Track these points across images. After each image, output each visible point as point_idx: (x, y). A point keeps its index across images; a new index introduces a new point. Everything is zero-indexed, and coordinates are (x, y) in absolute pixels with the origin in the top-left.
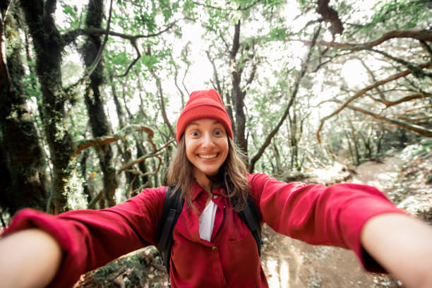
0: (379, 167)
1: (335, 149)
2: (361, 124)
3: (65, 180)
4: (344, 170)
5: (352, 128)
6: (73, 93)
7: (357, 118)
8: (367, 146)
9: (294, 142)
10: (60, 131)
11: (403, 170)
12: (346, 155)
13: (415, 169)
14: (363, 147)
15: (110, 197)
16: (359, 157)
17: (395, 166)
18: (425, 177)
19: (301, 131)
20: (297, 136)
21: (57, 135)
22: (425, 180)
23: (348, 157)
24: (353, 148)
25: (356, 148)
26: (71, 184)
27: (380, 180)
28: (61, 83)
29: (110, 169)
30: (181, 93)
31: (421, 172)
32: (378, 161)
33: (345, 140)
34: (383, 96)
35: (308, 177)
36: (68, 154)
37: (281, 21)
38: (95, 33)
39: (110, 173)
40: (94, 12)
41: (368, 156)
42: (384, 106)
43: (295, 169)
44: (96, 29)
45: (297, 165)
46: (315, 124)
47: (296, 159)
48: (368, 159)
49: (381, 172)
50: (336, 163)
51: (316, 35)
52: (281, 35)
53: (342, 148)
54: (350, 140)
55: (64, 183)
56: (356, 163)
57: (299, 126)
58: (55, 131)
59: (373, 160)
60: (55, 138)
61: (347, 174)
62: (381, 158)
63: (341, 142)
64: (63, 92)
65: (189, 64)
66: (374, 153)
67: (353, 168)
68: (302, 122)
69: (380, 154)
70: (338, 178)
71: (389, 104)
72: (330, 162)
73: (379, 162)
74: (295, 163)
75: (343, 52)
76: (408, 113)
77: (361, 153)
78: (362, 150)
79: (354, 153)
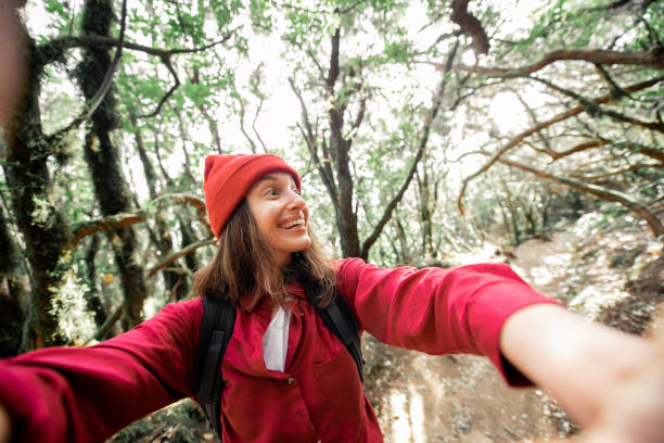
0: (546, 247)
1: (485, 223)
2: (519, 185)
3: (53, 289)
4: (498, 253)
5: (508, 192)
6: (61, 143)
7: (514, 177)
8: (529, 217)
9: (425, 215)
10: (40, 207)
11: (579, 249)
12: (501, 232)
13: (594, 248)
14: (523, 219)
15: (135, 314)
16: (518, 233)
17: (568, 245)
18: (607, 258)
19: (436, 197)
20: (430, 205)
21: (35, 214)
22: (608, 263)
23: (503, 235)
24: (510, 221)
25: (514, 221)
26: (64, 295)
27: (548, 266)
28: (39, 127)
29: (133, 268)
30: (252, 143)
31: (601, 252)
32: (544, 238)
33: (498, 210)
34: (547, 145)
36: (56, 245)
37: (400, 32)
38: (99, 43)
39: (133, 275)
40: (97, 9)
41: (531, 231)
42: (550, 159)
43: (428, 255)
44: (100, 38)
45: (431, 249)
46: (456, 188)
47: (430, 241)
48: (530, 236)
49: (549, 254)
50: (486, 243)
51: (452, 55)
52: (400, 53)
53: (494, 222)
54: (506, 209)
55: (52, 293)
56: (515, 242)
57: (432, 191)
58: (32, 207)
59: (537, 237)
60: (31, 219)
61: (502, 259)
62: (548, 234)
63: (493, 212)
64: (43, 142)
65: (262, 97)
66: (539, 227)
67: (511, 249)
68: (436, 184)
69: (547, 228)
71: (557, 156)
72: (479, 242)
73: (546, 239)
74: (428, 246)
75: (490, 81)
76: (582, 169)
77: (521, 228)
78: (522, 223)
79: (511, 228)
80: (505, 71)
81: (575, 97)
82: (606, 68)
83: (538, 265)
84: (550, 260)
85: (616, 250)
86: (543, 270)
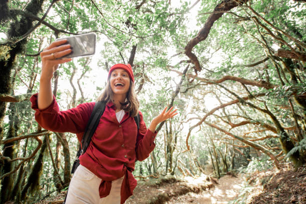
0: (233, 179)
1: (201, 164)
2: (219, 142)
4: (208, 180)
5: (213, 145)
8: (225, 162)
9: (169, 149)
11: (248, 179)
12: (211, 170)
13: (255, 177)
14: (222, 163)
16: (219, 171)
18: (260, 181)
19: (176, 142)
20: (172, 144)
22: (260, 183)
23: (212, 172)
24: (215, 164)
25: (217, 163)
27: (234, 189)
31: (258, 178)
32: (233, 175)
33: (209, 157)
34: (229, 120)
35: (179, 181)
37: (164, 54)
41: (226, 170)
43: (169, 174)
45: (170, 171)
47: (171, 167)
48: (226, 173)
49: (235, 184)
50: (202, 174)
51: (186, 70)
53: (208, 164)
54: (213, 157)
56: (218, 176)
57: (174, 137)
59: (229, 174)
61: (210, 183)
62: (235, 174)
63: (207, 157)
66: (230, 169)
67: (216, 179)
68: (176, 134)
69: (234, 170)
70: (203, 185)
71: (234, 126)
72: (198, 172)
74: (169, 168)
75: (202, 83)
76: (247, 135)
77: (221, 168)
78: (222, 166)
79: (216, 168)
80: (208, 80)
81: (236, 95)
82: (246, 85)
83: (229, 189)
84: (236, 186)
85: (263, 177)
86: (232, 191)
